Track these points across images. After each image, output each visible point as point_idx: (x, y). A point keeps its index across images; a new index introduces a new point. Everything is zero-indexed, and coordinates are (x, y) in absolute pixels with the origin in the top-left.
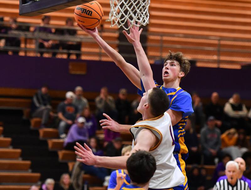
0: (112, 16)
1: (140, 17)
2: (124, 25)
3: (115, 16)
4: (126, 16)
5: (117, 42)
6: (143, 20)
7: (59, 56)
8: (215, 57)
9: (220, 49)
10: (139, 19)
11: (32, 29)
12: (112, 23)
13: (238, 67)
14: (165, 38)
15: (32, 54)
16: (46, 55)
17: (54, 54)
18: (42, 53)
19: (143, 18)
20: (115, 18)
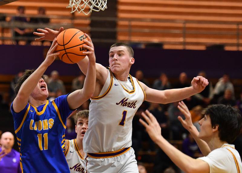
0: (72, 3)
1: (98, 3)
2: (83, 10)
3: (75, 3)
4: (85, 2)
5: (89, 28)
6: (102, 5)
7: (34, 44)
8: (181, 40)
9: (185, 32)
10: (97, 5)
11: (8, 19)
12: (72, 9)
13: (202, 48)
14: (133, 23)
15: (8, 43)
16: (22, 43)
17: (29, 42)
18: (17, 41)
19: (101, 3)
20: (75, 4)
